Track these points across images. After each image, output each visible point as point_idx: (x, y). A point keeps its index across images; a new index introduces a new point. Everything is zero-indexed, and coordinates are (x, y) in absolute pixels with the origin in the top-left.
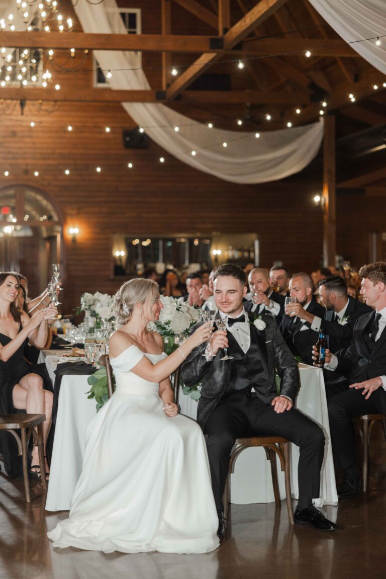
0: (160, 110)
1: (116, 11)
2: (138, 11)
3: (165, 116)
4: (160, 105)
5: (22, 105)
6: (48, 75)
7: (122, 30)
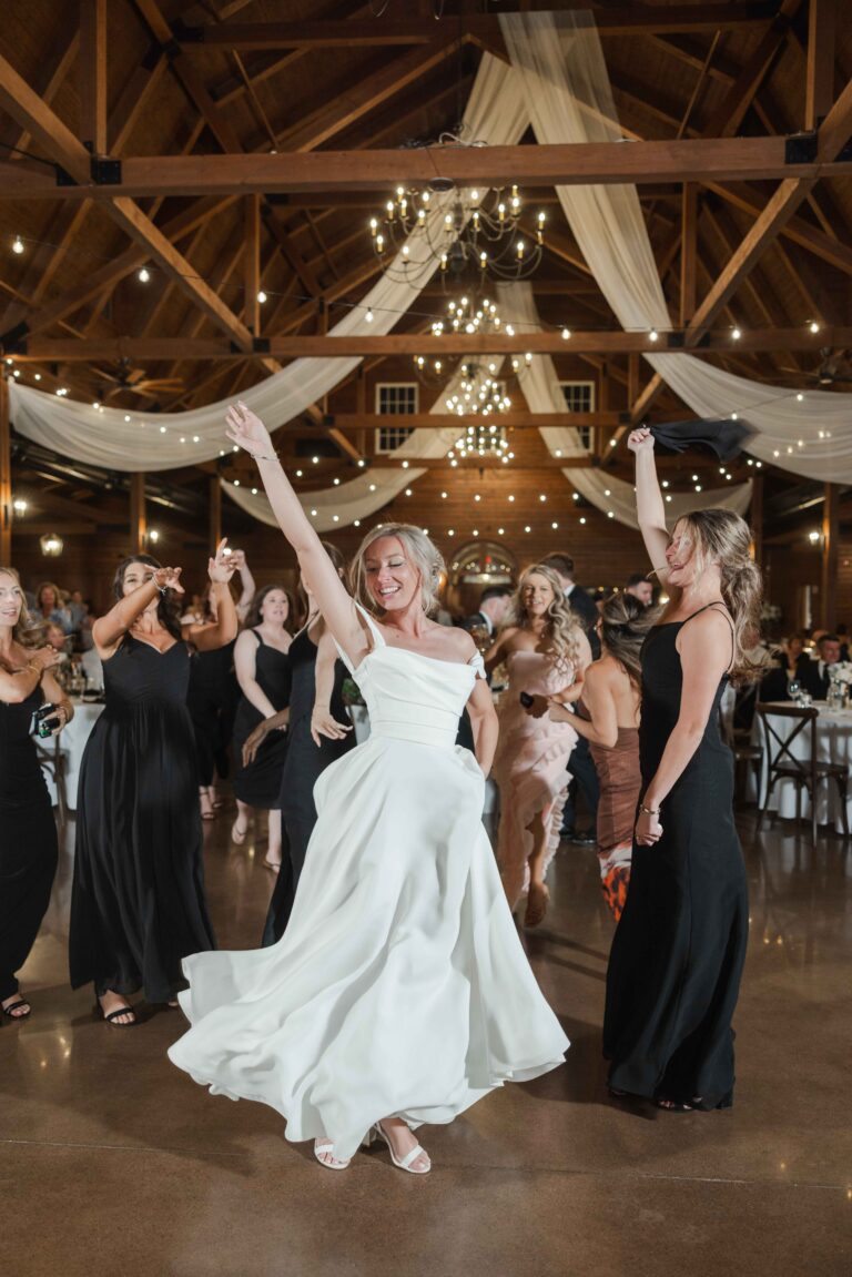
0: (597, 476)
1: (557, 384)
2: (591, 384)
3: (601, 479)
4: (597, 470)
5: (481, 471)
6: (504, 444)
7: (564, 409)
